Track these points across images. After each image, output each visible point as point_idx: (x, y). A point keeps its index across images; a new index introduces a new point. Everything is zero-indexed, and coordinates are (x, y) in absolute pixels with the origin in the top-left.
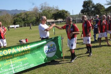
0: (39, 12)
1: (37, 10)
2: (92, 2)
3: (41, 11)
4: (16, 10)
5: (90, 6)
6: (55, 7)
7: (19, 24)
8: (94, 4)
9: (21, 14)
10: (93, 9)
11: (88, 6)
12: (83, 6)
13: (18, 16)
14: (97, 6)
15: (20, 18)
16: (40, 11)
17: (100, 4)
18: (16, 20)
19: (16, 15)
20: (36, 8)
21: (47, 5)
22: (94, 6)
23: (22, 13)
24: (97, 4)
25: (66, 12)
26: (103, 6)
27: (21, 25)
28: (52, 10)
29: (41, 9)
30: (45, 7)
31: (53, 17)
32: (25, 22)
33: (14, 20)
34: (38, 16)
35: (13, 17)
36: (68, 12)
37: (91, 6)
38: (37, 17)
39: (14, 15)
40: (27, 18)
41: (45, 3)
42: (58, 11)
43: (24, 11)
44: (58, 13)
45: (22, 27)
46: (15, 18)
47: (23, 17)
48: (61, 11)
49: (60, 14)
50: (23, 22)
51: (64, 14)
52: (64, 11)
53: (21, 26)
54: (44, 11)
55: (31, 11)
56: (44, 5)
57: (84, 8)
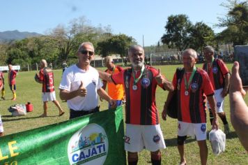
0: (68, 38)
1: (63, 33)
2: (186, 19)
3: (72, 36)
4: (16, 32)
5: (182, 27)
6: (103, 29)
7: (20, 63)
8: (190, 24)
9: (26, 41)
10: (188, 35)
11: (179, 29)
12: (166, 27)
13: (18, 45)
14: (198, 28)
15: (22, 50)
16: (69, 35)
17: (204, 25)
18: (14, 54)
19: (14, 42)
20: (61, 28)
21: (85, 24)
22: (190, 29)
23: (28, 37)
24: (198, 24)
25: (129, 39)
26: (209, 29)
27: (24, 66)
28: (96, 34)
29: (73, 32)
30: (80, 27)
31: (99, 51)
32: (35, 59)
33: (10, 55)
34: (65, 47)
35: (7, 47)
36: (133, 41)
37: (184, 28)
38: (63, 50)
39: (9, 44)
40: (39, 49)
41: (82, 19)
42: (109, 38)
43: (34, 34)
44: (110, 40)
45: (26, 70)
46: (12, 50)
47: (31, 49)
48: (116, 37)
49: (116, 43)
50: (30, 60)
51: (124, 45)
52: (124, 36)
53: (24, 69)
54: (78, 35)
55: (49, 34)
56: (78, 23)
57: (169, 31)
